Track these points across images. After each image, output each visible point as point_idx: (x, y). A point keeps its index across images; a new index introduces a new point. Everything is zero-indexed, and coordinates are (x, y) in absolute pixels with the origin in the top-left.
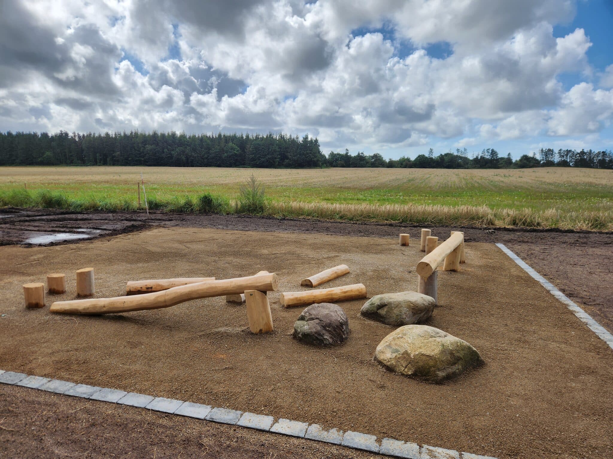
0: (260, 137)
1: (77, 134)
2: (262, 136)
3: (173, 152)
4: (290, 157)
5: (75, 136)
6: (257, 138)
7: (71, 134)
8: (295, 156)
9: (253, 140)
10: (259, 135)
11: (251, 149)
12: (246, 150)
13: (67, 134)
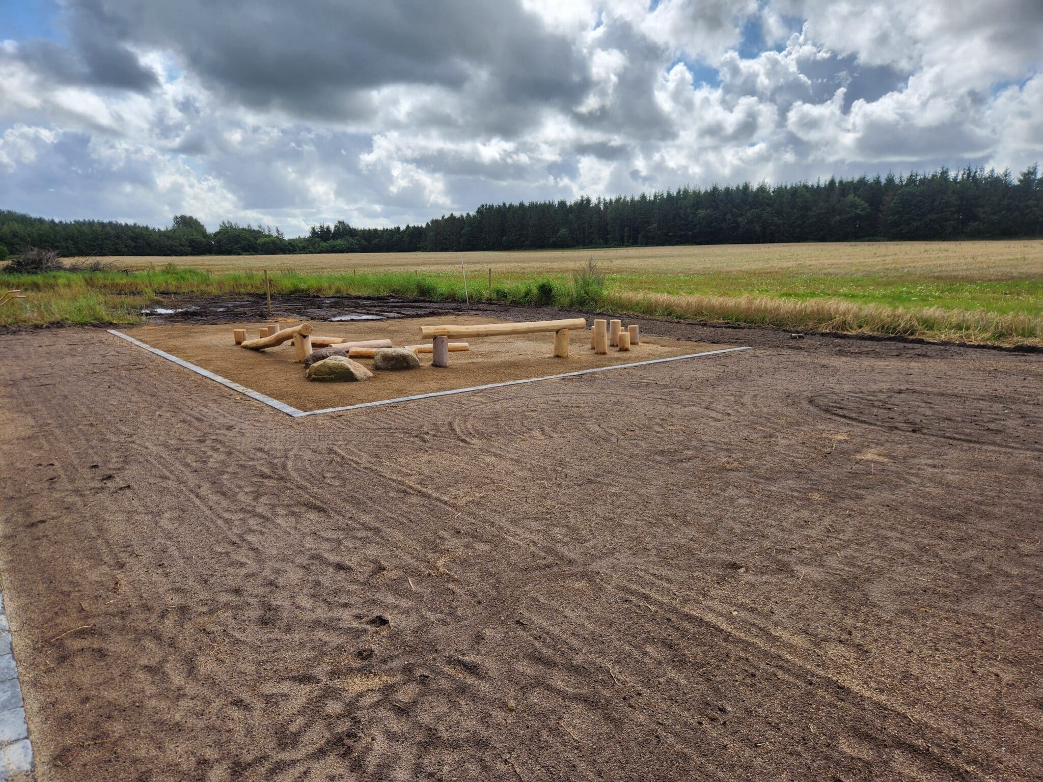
0: (918, 178)
1: (602, 200)
2: (922, 177)
3: (740, 219)
4: (982, 216)
5: (599, 203)
6: (911, 181)
7: (594, 201)
8: (994, 214)
9: (902, 186)
10: (917, 175)
11: (892, 204)
12: (881, 208)
13: (589, 201)
